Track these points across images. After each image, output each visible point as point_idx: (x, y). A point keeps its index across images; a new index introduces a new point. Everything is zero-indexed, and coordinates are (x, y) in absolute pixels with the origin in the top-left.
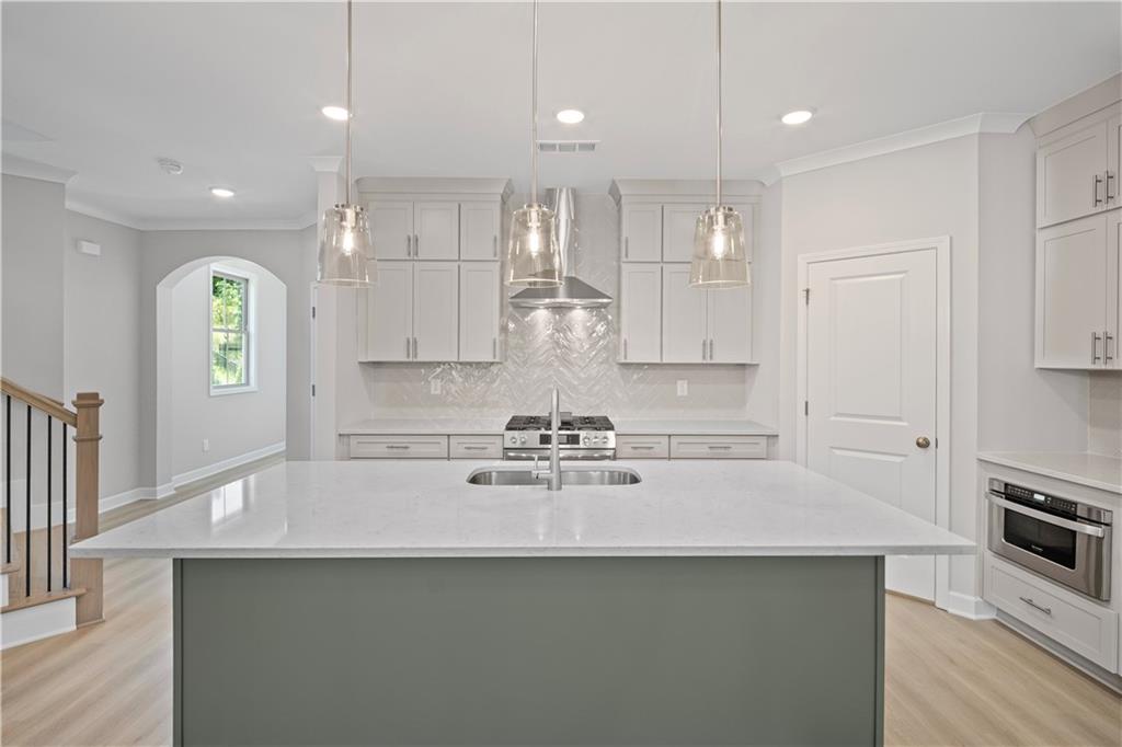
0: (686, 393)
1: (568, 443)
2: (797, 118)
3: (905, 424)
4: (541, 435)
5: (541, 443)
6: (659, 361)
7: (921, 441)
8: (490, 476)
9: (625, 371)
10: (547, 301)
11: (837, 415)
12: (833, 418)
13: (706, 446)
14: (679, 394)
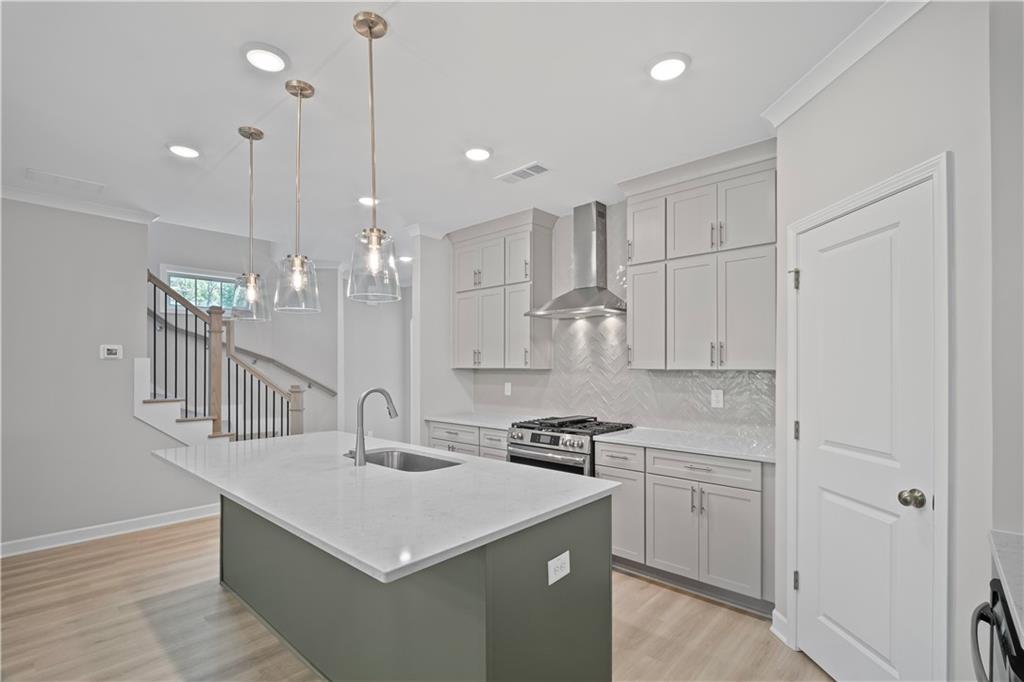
0: (721, 405)
1: (550, 444)
2: (668, 70)
3: (897, 465)
4: (533, 434)
5: (531, 441)
6: (663, 368)
7: (906, 495)
8: (392, 455)
9: (654, 378)
10: (585, 310)
11: (827, 442)
12: (823, 447)
13: (683, 465)
14: (714, 405)
